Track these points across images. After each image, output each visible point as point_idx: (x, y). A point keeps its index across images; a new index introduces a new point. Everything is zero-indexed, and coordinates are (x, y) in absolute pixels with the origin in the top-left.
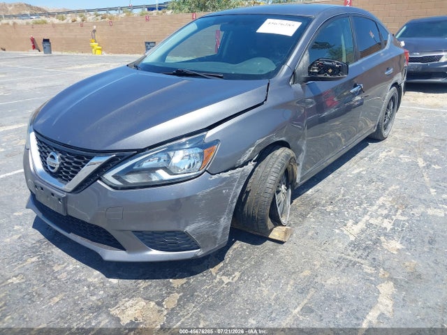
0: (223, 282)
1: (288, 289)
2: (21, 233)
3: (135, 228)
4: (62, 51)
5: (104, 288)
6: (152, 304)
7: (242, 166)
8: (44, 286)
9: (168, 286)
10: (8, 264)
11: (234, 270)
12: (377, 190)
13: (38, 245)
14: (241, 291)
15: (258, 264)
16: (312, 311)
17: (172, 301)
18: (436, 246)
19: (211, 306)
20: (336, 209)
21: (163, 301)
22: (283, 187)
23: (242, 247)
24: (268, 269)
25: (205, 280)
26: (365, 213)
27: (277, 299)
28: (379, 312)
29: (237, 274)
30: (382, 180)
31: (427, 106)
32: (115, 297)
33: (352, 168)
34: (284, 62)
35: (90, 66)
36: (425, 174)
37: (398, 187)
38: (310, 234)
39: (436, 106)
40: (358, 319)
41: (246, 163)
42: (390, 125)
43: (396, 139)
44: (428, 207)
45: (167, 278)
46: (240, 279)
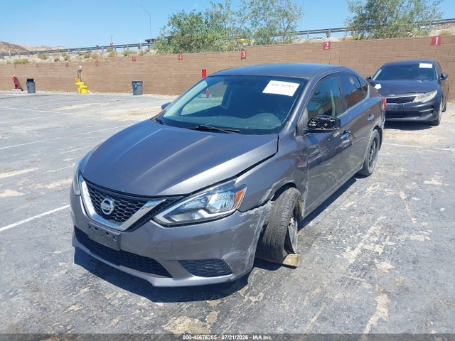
0: (251, 301)
1: (305, 304)
2: (66, 268)
3: (179, 258)
4: (45, 90)
5: (153, 310)
6: (197, 321)
7: (263, 205)
8: (102, 311)
9: (207, 306)
10: (64, 295)
11: (259, 292)
12: (368, 221)
13: (85, 278)
14: (267, 307)
15: (278, 286)
16: (326, 319)
17: (212, 317)
18: (419, 265)
19: (245, 320)
20: (335, 238)
21: (205, 318)
22: (292, 220)
23: (261, 272)
24: (286, 289)
25: (236, 301)
26: (360, 240)
27: (297, 311)
28: (378, 318)
29: (261, 294)
30: (371, 212)
31: (405, 143)
32: (165, 317)
33: (345, 202)
34: (288, 119)
35: (80, 106)
36: (406, 205)
37: (384, 217)
38: (316, 260)
39: (412, 142)
40: (362, 323)
41: (266, 202)
42: (374, 162)
43: (380, 174)
44: (411, 233)
45: (204, 300)
46: (264, 298)
